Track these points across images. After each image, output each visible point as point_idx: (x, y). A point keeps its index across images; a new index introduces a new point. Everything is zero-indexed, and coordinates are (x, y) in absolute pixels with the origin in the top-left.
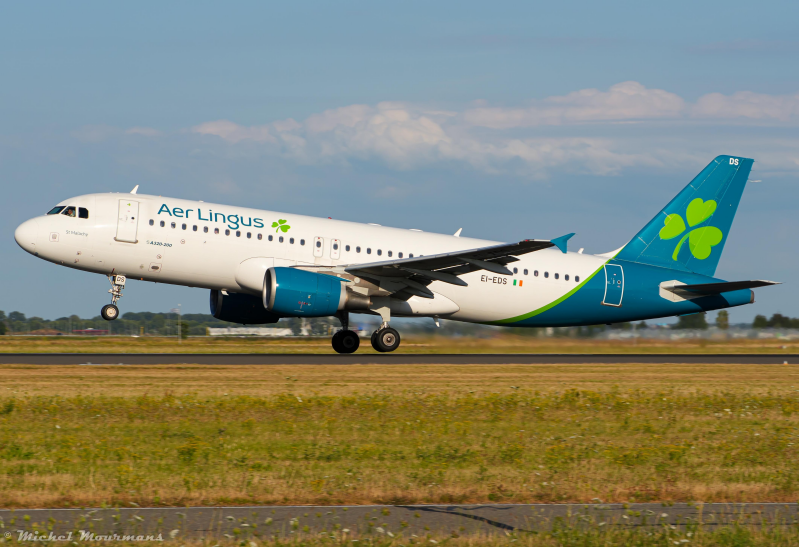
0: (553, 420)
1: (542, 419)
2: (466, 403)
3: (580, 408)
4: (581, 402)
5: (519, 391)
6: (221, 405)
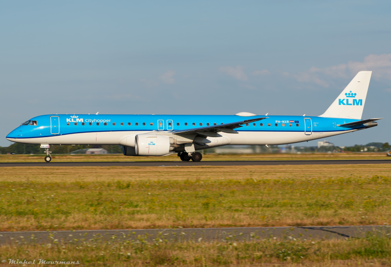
0: (367, 189)
1: (362, 188)
2: (329, 182)
3: (379, 183)
4: (379, 181)
5: (352, 176)
6: (221, 183)
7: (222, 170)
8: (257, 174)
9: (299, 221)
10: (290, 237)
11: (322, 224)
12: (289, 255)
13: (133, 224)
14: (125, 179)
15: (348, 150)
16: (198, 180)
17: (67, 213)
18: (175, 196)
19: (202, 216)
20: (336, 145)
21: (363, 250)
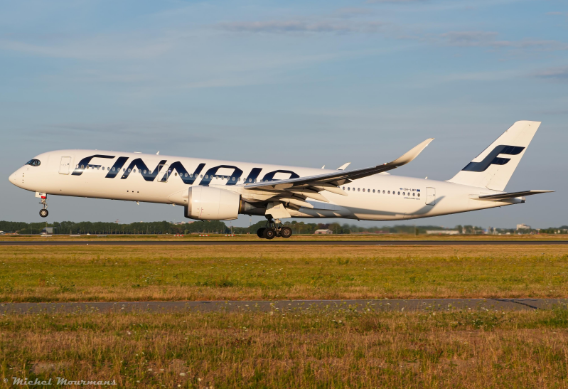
6: (428, 260)
7: (431, 248)
8: (461, 252)
9: (493, 294)
10: (483, 308)
11: (513, 297)
12: (482, 324)
13: (347, 295)
14: (346, 256)
15: (543, 231)
16: (409, 257)
17: (290, 285)
18: (387, 270)
19: (408, 288)
20: (533, 228)
21: (548, 320)
